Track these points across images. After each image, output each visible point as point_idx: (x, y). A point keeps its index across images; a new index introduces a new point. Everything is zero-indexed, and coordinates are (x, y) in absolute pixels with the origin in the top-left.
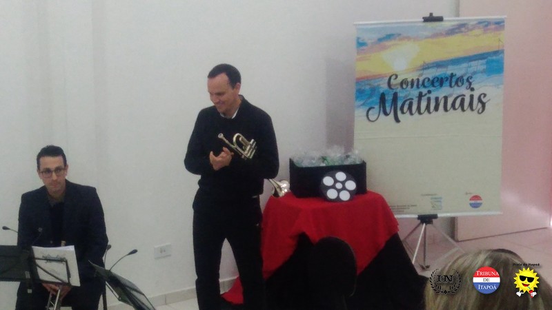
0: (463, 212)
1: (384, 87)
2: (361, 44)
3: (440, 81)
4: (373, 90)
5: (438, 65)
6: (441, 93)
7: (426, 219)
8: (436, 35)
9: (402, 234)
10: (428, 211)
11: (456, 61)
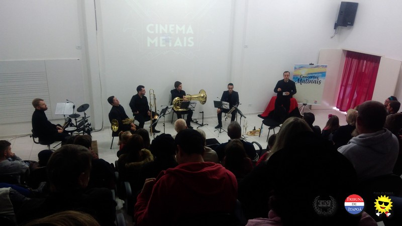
0: (313, 104)
1: (299, 77)
2: (295, 68)
3: (312, 77)
4: (297, 78)
5: (311, 74)
6: (311, 80)
7: (305, 105)
8: (312, 68)
9: (299, 107)
10: (305, 103)
11: (315, 73)
